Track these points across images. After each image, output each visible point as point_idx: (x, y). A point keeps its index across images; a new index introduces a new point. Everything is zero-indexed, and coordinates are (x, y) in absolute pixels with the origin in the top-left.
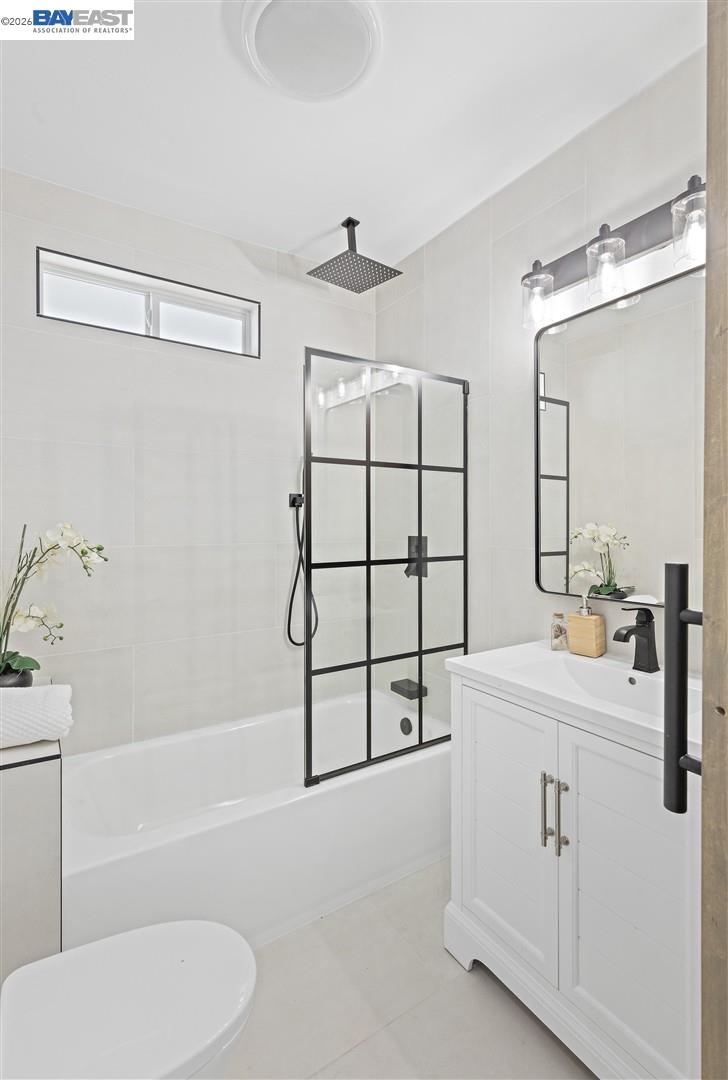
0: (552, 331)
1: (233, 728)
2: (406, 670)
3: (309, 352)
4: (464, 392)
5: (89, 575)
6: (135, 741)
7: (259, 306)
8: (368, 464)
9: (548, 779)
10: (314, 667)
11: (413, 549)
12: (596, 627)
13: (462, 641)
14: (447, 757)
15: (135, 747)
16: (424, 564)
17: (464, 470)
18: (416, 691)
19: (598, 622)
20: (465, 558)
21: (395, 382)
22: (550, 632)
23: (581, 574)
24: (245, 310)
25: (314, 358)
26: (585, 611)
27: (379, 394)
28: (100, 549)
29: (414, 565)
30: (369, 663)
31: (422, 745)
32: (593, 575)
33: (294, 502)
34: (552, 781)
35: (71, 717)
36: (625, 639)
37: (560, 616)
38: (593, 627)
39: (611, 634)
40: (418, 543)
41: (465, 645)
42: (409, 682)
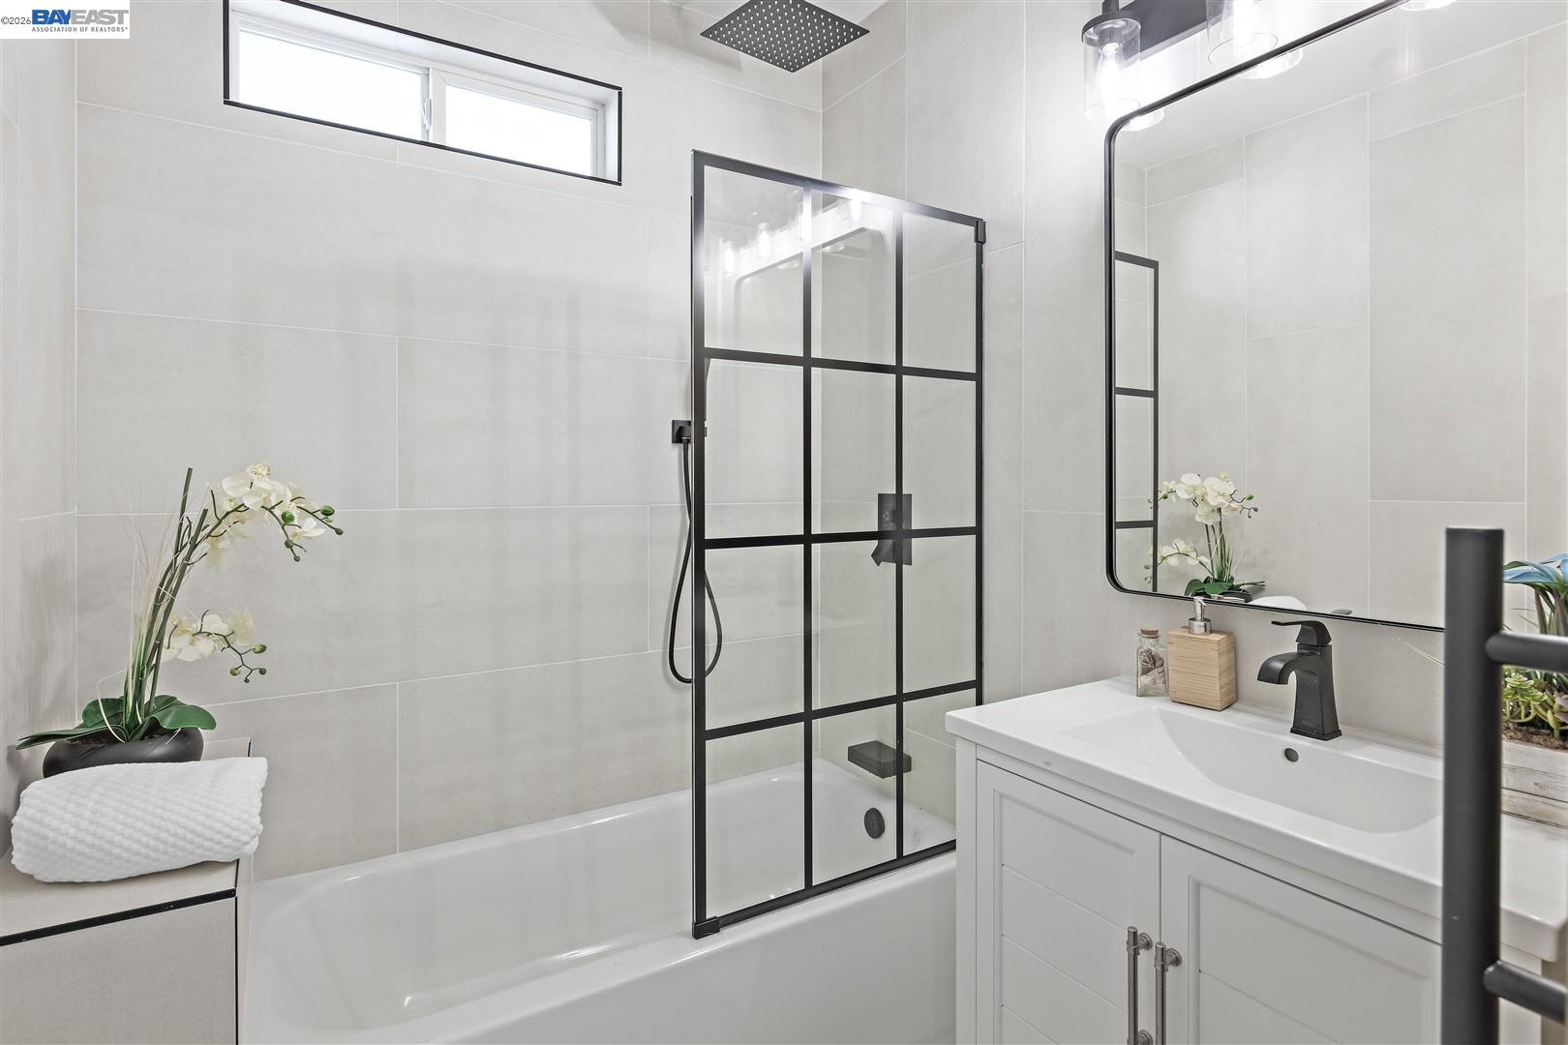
0: (1137, 124)
1: (573, 825)
2: (874, 727)
3: (701, 159)
4: (977, 240)
5: (297, 559)
6: (400, 851)
7: (620, 94)
8: (807, 362)
9: (1141, 942)
10: (709, 726)
11: (887, 517)
12: (1220, 655)
13: (973, 678)
14: (949, 880)
15: (402, 862)
16: (905, 540)
17: (977, 377)
18: (890, 762)
19: (1224, 645)
20: (977, 531)
21: (855, 228)
22: (1134, 663)
23: (1173, 561)
24: (596, 102)
25: (709, 171)
26: (1198, 626)
27: (828, 248)
28: (327, 513)
29: (889, 543)
30: (808, 716)
31: (902, 861)
32: (1192, 561)
33: (679, 435)
34: (1148, 945)
35: (258, 819)
36: (1280, 678)
37: (1153, 634)
38: (1216, 653)
39: (1251, 669)
40: (896, 505)
41: (977, 684)
42: (879, 745)
